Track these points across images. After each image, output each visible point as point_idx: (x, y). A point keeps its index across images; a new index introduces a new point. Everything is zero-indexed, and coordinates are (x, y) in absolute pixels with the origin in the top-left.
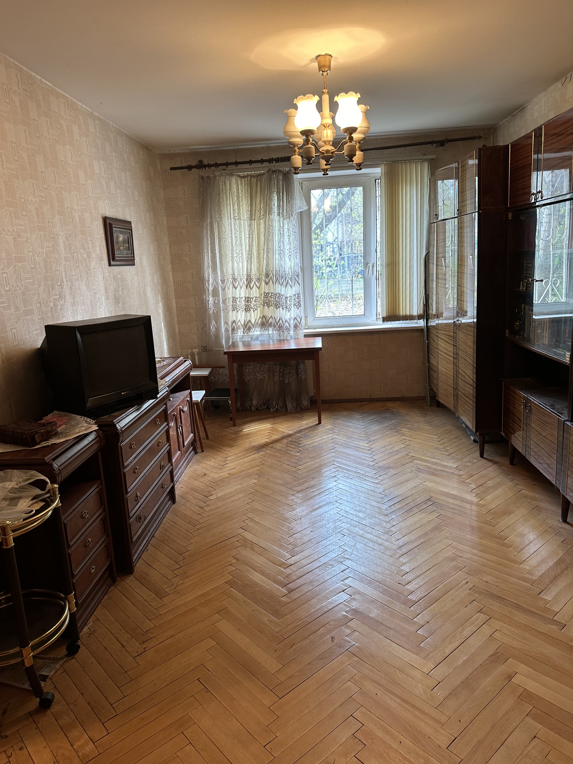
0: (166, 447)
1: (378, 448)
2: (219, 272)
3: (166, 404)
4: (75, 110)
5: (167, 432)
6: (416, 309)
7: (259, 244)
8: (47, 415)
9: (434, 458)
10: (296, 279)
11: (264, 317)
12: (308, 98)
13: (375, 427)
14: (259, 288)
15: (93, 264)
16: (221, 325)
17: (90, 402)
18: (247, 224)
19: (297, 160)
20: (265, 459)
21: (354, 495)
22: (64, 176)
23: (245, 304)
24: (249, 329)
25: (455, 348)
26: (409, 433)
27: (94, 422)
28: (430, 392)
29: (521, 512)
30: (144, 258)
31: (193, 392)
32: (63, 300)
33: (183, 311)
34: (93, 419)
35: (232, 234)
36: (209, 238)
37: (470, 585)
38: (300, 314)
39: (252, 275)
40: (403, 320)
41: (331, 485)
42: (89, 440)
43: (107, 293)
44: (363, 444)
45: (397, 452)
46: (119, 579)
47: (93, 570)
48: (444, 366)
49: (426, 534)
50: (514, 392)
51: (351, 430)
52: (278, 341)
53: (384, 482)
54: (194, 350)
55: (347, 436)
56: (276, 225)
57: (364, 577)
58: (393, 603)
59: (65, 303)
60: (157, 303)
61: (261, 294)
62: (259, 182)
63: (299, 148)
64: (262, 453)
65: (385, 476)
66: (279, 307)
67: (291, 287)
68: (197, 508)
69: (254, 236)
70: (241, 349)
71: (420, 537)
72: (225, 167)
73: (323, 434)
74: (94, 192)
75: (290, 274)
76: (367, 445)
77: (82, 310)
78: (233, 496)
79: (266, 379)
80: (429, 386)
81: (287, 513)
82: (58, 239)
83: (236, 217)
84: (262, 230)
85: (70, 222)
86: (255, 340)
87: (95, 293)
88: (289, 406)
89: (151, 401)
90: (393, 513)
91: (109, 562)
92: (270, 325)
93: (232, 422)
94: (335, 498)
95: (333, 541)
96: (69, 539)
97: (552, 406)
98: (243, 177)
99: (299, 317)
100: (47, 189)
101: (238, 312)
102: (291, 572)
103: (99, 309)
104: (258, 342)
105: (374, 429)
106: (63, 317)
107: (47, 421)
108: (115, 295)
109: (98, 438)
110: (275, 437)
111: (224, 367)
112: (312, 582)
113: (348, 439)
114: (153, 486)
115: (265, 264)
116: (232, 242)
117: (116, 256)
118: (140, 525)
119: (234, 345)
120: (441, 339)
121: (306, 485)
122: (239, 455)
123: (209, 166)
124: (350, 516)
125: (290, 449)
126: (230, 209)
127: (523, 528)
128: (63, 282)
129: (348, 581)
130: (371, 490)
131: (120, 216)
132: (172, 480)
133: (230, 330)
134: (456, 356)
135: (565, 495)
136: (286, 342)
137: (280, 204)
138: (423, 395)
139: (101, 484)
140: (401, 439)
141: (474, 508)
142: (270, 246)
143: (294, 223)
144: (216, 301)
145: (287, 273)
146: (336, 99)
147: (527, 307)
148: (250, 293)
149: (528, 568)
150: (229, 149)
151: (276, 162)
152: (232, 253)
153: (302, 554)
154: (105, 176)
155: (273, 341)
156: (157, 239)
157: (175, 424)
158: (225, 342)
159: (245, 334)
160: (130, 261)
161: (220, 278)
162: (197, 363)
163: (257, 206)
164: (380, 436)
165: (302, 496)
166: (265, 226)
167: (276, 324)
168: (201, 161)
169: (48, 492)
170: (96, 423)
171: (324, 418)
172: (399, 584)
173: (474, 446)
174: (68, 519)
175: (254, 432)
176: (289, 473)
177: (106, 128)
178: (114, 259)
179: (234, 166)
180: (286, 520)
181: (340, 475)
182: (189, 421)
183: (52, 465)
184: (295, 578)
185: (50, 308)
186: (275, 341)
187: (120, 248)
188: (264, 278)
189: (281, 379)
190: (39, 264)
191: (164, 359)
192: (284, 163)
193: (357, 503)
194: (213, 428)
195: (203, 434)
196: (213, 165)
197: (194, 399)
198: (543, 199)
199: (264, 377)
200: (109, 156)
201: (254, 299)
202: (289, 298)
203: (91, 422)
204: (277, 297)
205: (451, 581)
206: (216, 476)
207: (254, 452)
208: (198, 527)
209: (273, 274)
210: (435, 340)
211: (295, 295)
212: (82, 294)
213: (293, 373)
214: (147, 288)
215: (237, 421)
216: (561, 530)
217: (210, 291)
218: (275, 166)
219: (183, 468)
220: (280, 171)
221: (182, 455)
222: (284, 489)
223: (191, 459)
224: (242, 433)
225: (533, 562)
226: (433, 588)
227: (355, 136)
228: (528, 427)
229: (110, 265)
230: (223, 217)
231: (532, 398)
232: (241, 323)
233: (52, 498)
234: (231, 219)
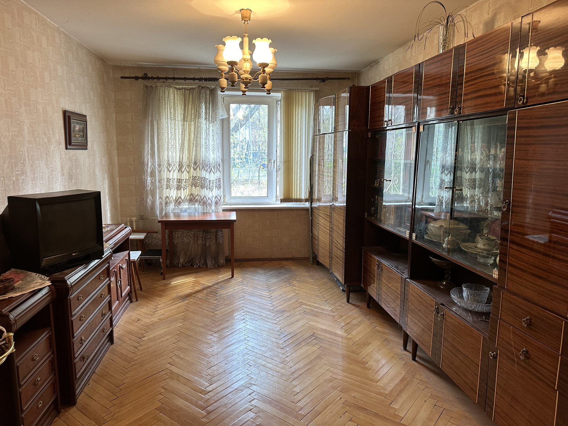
0: (107, 298)
1: (275, 296)
2: (156, 158)
3: (109, 263)
4: (44, 25)
5: (109, 286)
6: (304, 195)
7: (189, 140)
8: (5, 272)
9: (316, 303)
10: (217, 168)
11: (192, 194)
12: (233, 38)
13: (274, 280)
14: (188, 172)
15: (52, 147)
16: (156, 199)
17: (45, 261)
18: (180, 123)
19: (224, 82)
20: (189, 306)
21: (258, 333)
22: (31, 75)
23: (177, 184)
24: (180, 203)
25: (331, 223)
26: (298, 285)
27: (48, 278)
28: (312, 254)
29: (376, 344)
30: (95, 145)
31: (131, 252)
32: (25, 175)
33: (125, 187)
34: (47, 276)
35: (168, 131)
36: (150, 132)
37: (343, 400)
38: (220, 194)
39: (183, 163)
40: (295, 202)
41: (241, 326)
42: (42, 294)
43: (62, 170)
44: (265, 293)
45: (290, 299)
46: (62, 410)
47: (41, 405)
48: (323, 236)
49: (311, 362)
50: (371, 257)
51: (256, 282)
52: (202, 214)
53: (280, 322)
54: (132, 218)
55: (253, 287)
56: (203, 126)
57: (266, 398)
58: (288, 418)
59: (26, 178)
60: (104, 180)
61: (190, 177)
62: (191, 94)
63: (225, 74)
64: (187, 301)
65: (281, 318)
66: (204, 188)
67: (214, 173)
68: (132, 347)
69: (186, 134)
70: (172, 218)
71: (307, 365)
72: (165, 80)
73: (235, 286)
74: (56, 90)
75: (213, 164)
76: (268, 294)
77: (41, 184)
78: (162, 337)
79: (192, 242)
80: (312, 250)
81: (207, 350)
82: (24, 125)
83: (172, 118)
84: (193, 129)
85: (34, 112)
86: (184, 212)
87: (52, 171)
88: (209, 264)
89: (97, 261)
90: (287, 346)
91: (55, 397)
92: (197, 201)
93: (162, 276)
94: (244, 336)
95: (242, 371)
96: (20, 379)
97: (397, 267)
98: (179, 89)
99: (219, 196)
100: (16, 84)
101: (170, 190)
102: (209, 397)
103: (55, 183)
104: (186, 214)
105: (273, 281)
106: (23, 189)
107: (5, 277)
108: (69, 172)
109: (51, 292)
110: (197, 288)
111: (157, 232)
112: (226, 405)
113: (254, 289)
114: (95, 331)
115: (194, 155)
116: (168, 136)
117: (72, 141)
118: (84, 364)
119: (166, 215)
120: (321, 217)
121: (222, 326)
122: (168, 303)
123: (152, 78)
124: (256, 351)
125: (209, 297)
126: (168, 112)
127: (378, 355)
128: (25, 160)
129: (254, 402)
130: (271, 329)
131: (77, 110)
132: (111, 325)
133: (164, 204)
134: (331, 229)
135: (406, 331)
136: (208, 214)
137: (207, 112)
138: (307, 256)
139: (51, 330)
140: (292, 289)
141: (344, 341)
142: (198, 142)
143: (217, 126)
144: (153, 181)
145: (211, 162)
146: (254, 41)
147: (379, 198)
148: (181, 176)
149: (382, 385)
150: (168, 68)
151: (204, 81)
152: (168, 145)
153: (218, 382)
154: (66, 78)
155: (198, 213)
156: (106, 130)
157: (115, 279)
158: (159, 212)
159: (176, 207)
160: (84, 146)
161: (157, 163)
162: (135, 229)
163: (189, 112)
164: (277, 287)
165: (218, 336)
166: (195, 127)
167: (201, 200)
168: (146, 74)
169: (4, 339)
170: (49, 280)
171: (236, 273)
172: (292, 403)
173: (342, 294)
174: (21, 362)
175: (180, 284)
176: (209, 317)
177: (70, 41)
178: (70, 144)
179: (172, 80)
180: (205, 355)
181: (248, 318)
182: (127, 276)
183: (8, 316)
184: (212, 402)
185: (12, 182)
186: (200, 213)
187: (76, 136)
188: (193, 165)
189: (204, 243)
190: (5, 145)
191: (108, 226)
192: (210, 82)
193: (261, 340)
194: (146, 282)
195: (137, 286)
196: (155, 78)
197: (131, 258)
198: (392, 125)
199: (190, 241)
200: (71, 63)
201: (185, 180)
202: (212, 182)
203: (45, 278)
204: (203, 180)
205: (329, 398)
206: (148, 321)
207: (180, 301)
208: (132, 363)
209: (200, 163)
210: (317, 217)
211: (216, 179)
212: (41, 171)
213: (212, 238)
214: (96, 168)
215: (166, 276)
216: (403, 356)
217: (149, 173)
218: (204, 83)
219: (120, 314)
220: (208, 88)
221: (120, 304)
222: (204, 330)
223: (127, 307)
224: (170, 286)
225: (385, 380)
226: (317, 404)
227: (267, 69)
228: (380, 281)
229: (66, 149)
230: (161, 117)
231: (383, 261)
232: (173, 198)
233: (7, 345)
234: (168, 119)
